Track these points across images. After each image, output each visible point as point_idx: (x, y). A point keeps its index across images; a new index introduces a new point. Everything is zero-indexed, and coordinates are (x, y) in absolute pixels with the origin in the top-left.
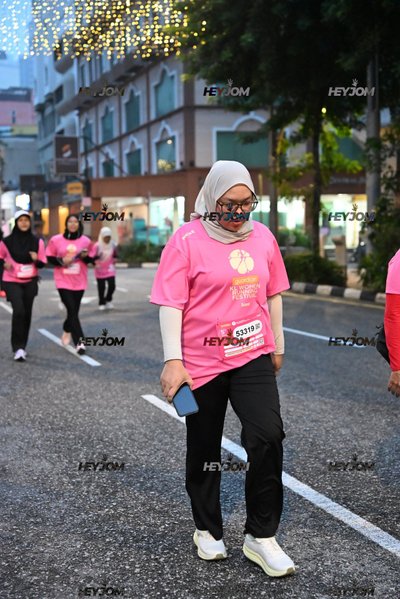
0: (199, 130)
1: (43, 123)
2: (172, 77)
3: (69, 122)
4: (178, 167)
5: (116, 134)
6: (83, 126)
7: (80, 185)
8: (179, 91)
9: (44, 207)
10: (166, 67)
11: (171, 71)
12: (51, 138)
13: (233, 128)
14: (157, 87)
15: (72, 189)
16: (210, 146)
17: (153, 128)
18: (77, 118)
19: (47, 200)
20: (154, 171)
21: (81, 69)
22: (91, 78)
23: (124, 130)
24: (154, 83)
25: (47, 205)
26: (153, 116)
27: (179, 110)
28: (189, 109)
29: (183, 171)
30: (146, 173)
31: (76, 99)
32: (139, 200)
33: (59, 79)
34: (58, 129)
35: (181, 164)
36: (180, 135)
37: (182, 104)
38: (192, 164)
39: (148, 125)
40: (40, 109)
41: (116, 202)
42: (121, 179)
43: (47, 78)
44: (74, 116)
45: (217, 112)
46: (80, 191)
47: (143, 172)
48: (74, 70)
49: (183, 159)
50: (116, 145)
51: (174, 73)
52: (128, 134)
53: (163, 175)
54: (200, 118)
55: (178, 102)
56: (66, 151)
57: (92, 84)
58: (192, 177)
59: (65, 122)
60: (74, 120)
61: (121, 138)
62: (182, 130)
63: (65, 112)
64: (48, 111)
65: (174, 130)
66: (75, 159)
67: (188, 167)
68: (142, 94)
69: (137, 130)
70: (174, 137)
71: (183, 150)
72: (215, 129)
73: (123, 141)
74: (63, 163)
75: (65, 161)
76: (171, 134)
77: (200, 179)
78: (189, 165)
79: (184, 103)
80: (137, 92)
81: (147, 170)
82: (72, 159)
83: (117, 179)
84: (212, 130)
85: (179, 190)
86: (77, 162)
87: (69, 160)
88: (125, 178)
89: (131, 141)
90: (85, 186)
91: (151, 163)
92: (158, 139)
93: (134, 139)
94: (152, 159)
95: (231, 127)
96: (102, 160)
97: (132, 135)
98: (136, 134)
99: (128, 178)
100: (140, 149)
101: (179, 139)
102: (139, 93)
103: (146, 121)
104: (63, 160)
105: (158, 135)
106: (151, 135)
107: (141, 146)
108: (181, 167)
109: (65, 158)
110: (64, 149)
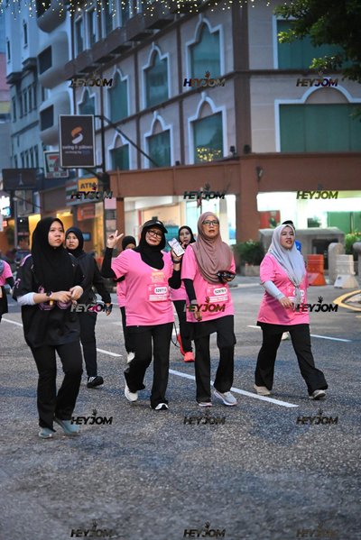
0: (255, 104)
1: (19, 98)
2: (217, 33)
3: (60, 96)
4: (227, 153)
5: (131, 111)
6: (80, 102)
7: (95, 181)
8: (226, 53)
10: (205, 20)
11: (213, 26)
12: (34, 117)
13: (302, 101)
14: (192, 47)
15: (83, 186)
16: (274, 127)
17: (186, 102)
18: (71, 91)
19: (38, 204)
20: (190, 161)
21: (76, 26)
22: (92, 37)
23: (143, 107)
24: (187, 43)
25: (38, 210)
27: (228, 77)
28: (242, 75)
29: (234, 158)
30: (177, 163)
31: (69, 65)
32: (168, 200)
33: (44, 40)
34: (43, 106)
35: (232, 149)
36: (227, 111)
37: (231, 69)
38: (247, 148)
39: (180, 99)
40: (16, 79)
41: (134, 203)
42: (140, 172)
43: (26, 42)
44: (67, 87)
45: (280, 78)
47: (173, 164)
48: (67, 27)
49: (234, 144)
50: (133, 124)
51: (219, 27)
52: (150, 110)
53: (198, 166)
54: (257, 87)
55: (226, 66)
56: (77, 136)
57: (94, 46)
58: (247, 168)
59: (52, 97)
60: (67, 93)
61: (138, 116)
62: (232, 104)
63: (53, 83)
64: (27, 81)
65: (220, 104)
66: (88, 147)
67: (241, 153)
68: (171, 56)
69: (164, 105)
70: (220, 114)
71: (233, 131)
72: (278, 102)
73: (142, 121)
74: (71, 152)
75: (75, 150)
76: (215, 110)
77: (258, 169)
78: (244, 150)
79: (235, 68)
80: (162, 54)
81: (179, 159)
82: (84, 147)
83: (134, 173)
84: (273, 102)
85: (229, 186)
86: (92, 150)
87: (80, 147)
88: (146, 172)
89: (154, 120)
90: (101, 183)
91: (185, 149)
92: (195, 117)
93: (160, 118)
94: (185, 144)
95: (300, 98)
96: (110, 147)
97: (155, 113)
98: (162, 110)
99: (159, 171)
100: (168, 131)
101: (228, 115)
102: (167, 55)
103: (177, 93)
104: (72, 148)
105: (195, 112)
106: (185, 111)
107: (170, 127)
108: (231, 153)
109: (74, 145)
110: (73, 133)
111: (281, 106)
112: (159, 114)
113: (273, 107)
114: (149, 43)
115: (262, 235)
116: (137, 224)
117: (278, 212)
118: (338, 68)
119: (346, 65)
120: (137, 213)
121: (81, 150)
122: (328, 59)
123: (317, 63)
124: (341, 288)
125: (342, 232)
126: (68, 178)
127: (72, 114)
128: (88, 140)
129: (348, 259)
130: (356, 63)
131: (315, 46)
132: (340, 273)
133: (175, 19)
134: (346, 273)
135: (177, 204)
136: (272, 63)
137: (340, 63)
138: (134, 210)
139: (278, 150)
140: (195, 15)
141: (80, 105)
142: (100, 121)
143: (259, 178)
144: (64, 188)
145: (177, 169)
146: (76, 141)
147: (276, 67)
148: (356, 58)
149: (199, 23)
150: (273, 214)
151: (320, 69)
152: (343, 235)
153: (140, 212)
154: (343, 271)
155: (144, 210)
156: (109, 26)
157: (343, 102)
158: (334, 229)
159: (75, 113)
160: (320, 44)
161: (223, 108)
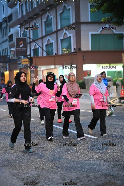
0: (83, 34)
1: (1, 31)
2: (69, 9)
3: (16, 30)
4: (73, 50)
5: (40, 36)
6: (22, 33)
7: (27, 60)
8: (72, 16)
9: (6, 71)
10: (65, 5)
11: (68, 7)
12: (6, 38)
13: (99, 33)
14: (61, 14)
15: (23, 62)
16: (89, 41)
17: (59, 33)
19: (8, 68)
20: (60, 53)
21: (21, 6)
22: (26, 10)
23: (44, 34)
24: (59, 12)
25: (8, 70)
26: (59, 28)
27: (73, 24)
28: (78, 24)
30: (56, 54)
31: (18, 20)
32: (53, 67)
33: (10, 11)
34: (10, 34)
35: (74, 49)
36: (73, 36)
37: (74, 22)
38: (80, 49)
39: (57, 32)
41: (41, 68)
42: (43, 57)
43: (4, 12)
44: (18, 28)
45: (91, 25)
46: (27, 63)
47: (54, 54)
48: (18, 7)
49: (75, 47)
50: (40, 41)
51: (70, 7)
52: (46, 36)
53: (63, 55)
54: (83, 27)
55: (72, 20)
56: (21, 44)
57: (27, 13)
58: (80, 56)
59: (13, 31)
60: (18, 29)
61: (42, 38)
62: (75, 34)
63: (13, 26)
64: (4, 25)
65: (70, 33)
66: (25, 48)
67: (78, 51)
68: (54, 17)
69: (51, 34)
70: (70, 37)
71: (75, 43)
72: (90, 33)
73: (44, 39)
74: (19, 50)
75: (20, 49)
76: (69, 36)
77: (83, 56)
78: (78, 50)
79: (75, 21)
80: (51, 16)
81: (56, 53)
82: (24, 48)
83: (41, 57)
84: (89, 33)
85: (73, 62)
86: (26, 49)
87: (22, 48)
88: (45, 57)
89: (48, 39)
90: (29, 61)
91: (58, 49)
92: (62, 38)
93: (50, 38)
94: (59, 47)
95: (98, 32)
96: (33, 48)
97: (48, 36)
98: (50, 36)
99: (49, 56)
100: (53, 43)
101: (73, 37)
102: (52, 17)
103: (55, 30)
104: (20, 48)
105: (62, 36)
106: (58, 36)
107: (53, 41)
108: (74, 51)
109: (20, 47)
110: (20, 43)
111: (91, 34)
112: (50, 37)
113: (89, 34)
114: (46, 12)
115: (85, 79)
116: (42, 75)
117: (90, 71)
118: (111, 21)
119: (113, 21)
120: (42, 71)
121: (23, 49)
122: (108, 18)
123: (104, 20)
124: (112, 97)
125: (112, 78)
126: (18, 59)
127: (20, 37)
128: (25, 46)
129: (114, 87)
130: (117, 20)
131: (103, 14)
132: (111, 92)
133: (55, 4)
134: (114, 92)
135: (56, 68)
136: (88, 19)
137: (112, 20)
138: (41, 70)
139: (90, 49)
140: (62, 3)
141: (22, 34)
142: (29, 39)
143: (84, 59)
144: (17, 62)
145: (55, 56)
146: (21, 46)
147: (90, 21)
148: (117, 18)
149: (63, 6)
150: (89, 72)
151: (105, 22)
152: (112, 79)
153: (43, 71)
154: (112, 91)
155: (44, 70)
156: (32, 7)
157: (113, 33)
158: (109, 77)
159: (21, 36)
160: (105, 13)
161: (71, 35)
